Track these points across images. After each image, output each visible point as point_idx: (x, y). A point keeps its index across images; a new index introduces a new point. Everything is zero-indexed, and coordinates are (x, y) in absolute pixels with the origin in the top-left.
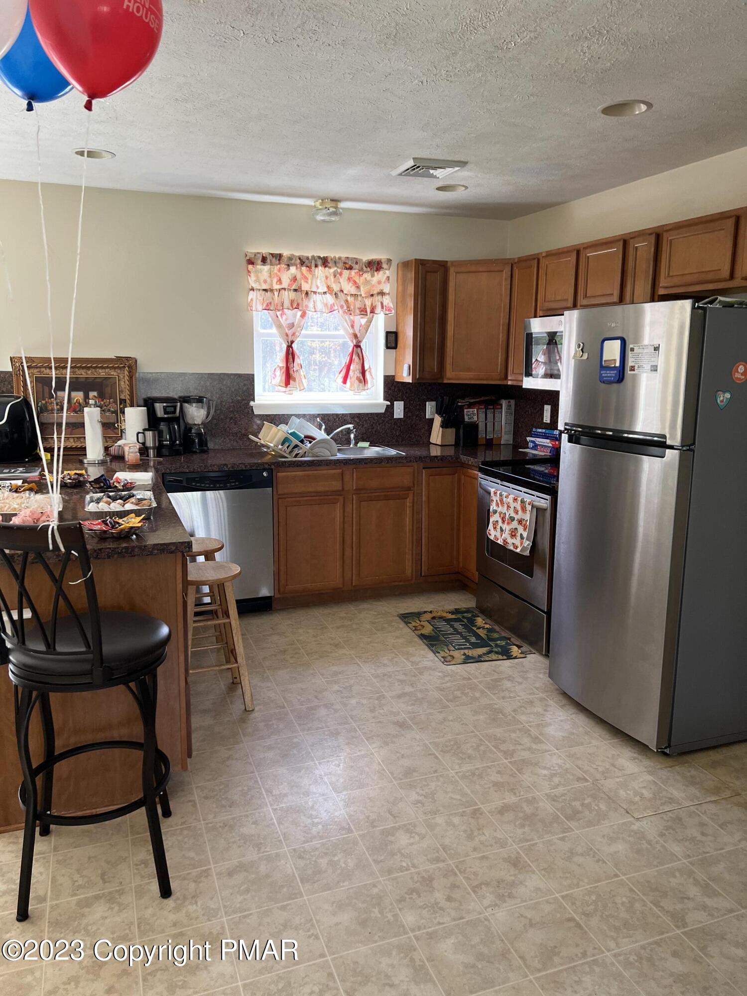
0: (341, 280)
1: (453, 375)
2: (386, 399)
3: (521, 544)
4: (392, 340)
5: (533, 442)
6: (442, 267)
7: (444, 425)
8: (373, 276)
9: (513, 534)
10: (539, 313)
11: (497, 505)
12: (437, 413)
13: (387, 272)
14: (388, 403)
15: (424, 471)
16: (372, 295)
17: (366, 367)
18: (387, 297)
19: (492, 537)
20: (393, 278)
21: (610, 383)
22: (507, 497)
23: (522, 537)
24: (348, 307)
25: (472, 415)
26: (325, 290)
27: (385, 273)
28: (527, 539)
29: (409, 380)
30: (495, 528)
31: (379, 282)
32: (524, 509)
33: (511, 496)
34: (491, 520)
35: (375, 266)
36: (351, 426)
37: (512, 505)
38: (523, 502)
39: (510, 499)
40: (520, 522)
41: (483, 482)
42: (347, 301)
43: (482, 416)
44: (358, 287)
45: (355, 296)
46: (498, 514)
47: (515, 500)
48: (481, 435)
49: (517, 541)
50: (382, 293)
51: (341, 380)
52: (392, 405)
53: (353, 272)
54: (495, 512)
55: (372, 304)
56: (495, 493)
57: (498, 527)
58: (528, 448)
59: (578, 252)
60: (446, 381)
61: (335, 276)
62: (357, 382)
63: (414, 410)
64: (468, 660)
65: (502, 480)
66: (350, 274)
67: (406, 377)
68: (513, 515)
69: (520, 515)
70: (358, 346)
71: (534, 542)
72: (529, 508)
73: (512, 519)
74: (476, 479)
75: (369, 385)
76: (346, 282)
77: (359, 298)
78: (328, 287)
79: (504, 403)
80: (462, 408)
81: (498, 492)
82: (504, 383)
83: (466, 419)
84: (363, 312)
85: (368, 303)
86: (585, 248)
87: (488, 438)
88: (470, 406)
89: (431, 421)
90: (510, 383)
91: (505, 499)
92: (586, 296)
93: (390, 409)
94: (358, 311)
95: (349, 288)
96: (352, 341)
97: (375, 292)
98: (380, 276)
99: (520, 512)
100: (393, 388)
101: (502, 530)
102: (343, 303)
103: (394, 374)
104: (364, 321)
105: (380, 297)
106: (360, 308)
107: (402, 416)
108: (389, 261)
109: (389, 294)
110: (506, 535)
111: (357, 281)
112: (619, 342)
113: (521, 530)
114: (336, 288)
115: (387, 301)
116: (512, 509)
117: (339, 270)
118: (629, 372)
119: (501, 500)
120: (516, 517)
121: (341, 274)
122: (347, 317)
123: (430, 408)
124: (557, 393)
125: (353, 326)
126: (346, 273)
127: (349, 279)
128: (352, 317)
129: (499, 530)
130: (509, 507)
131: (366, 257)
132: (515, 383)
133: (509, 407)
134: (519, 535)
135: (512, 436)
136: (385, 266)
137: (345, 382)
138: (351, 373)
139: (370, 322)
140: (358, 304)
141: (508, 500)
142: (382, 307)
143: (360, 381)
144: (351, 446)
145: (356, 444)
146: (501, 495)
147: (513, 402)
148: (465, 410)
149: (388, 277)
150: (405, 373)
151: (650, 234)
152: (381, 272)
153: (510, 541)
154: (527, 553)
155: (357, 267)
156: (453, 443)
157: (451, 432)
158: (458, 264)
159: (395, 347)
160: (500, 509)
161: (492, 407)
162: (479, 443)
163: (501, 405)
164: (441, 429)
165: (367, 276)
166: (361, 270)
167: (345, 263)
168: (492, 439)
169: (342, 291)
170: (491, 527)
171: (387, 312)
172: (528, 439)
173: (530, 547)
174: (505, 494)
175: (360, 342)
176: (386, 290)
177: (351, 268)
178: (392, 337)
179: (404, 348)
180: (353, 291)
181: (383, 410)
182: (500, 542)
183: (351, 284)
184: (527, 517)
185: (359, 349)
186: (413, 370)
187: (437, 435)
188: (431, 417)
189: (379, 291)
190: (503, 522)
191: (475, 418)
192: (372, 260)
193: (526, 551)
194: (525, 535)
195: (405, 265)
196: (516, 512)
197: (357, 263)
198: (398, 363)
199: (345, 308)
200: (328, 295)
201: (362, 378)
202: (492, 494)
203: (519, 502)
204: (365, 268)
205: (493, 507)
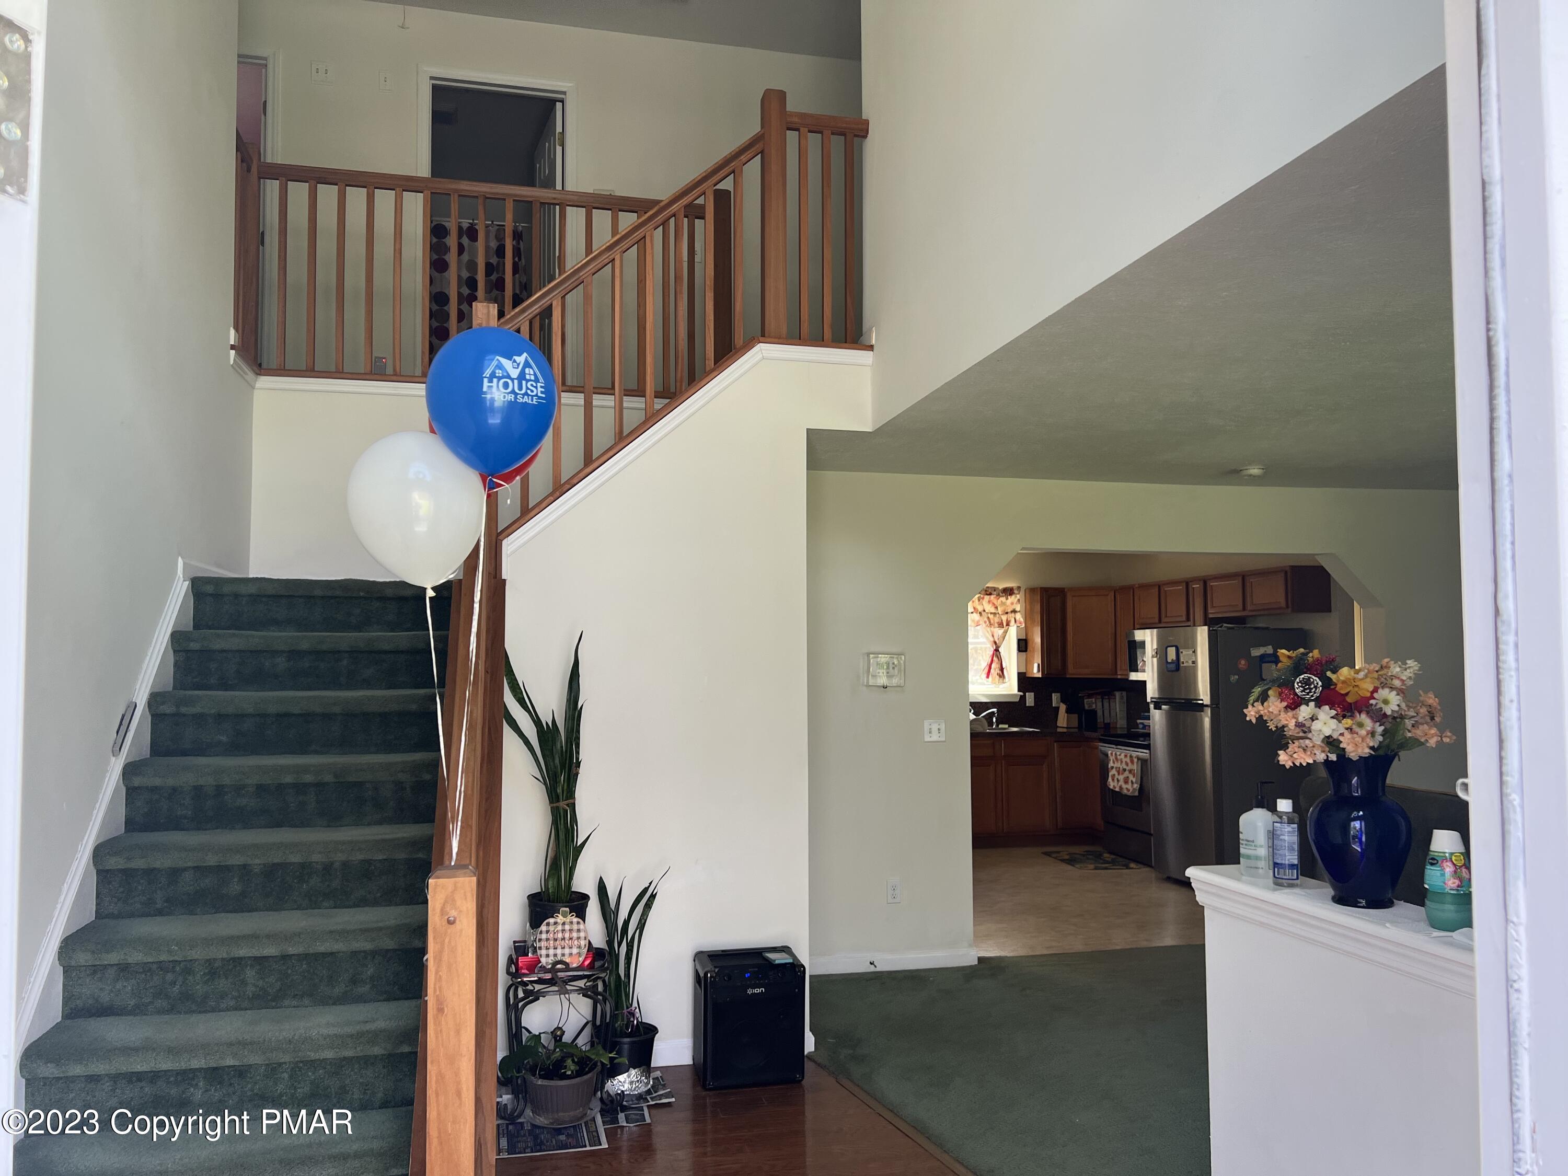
0: (984, 603)
1: (1073, 671)
2: (1019, 691)
3: (1132, 787)
4: (1023, 645)
5: (1142, 724)
6: (1060, 593)
7: (1068, 711)
8: (1007, 599)
9: (1126, 781)
10: (1137, 626)
11: (1114, 763)
12: (1062, 701)
13: (1018, 596)
14: (1021, 694)
15: (1055, 744)
16: (1007, 613)
17: (1004, 666)
18: (1019, 613)
19: (1111, 787)
20: (1022, 600)
21: (1173, 671)
22: (1120, 755)
23: (1132, 782)
24: (990, 622)
25: (1091, 703)
26: (973, 610)
27: (1016, 597)
28: (1136, 783)
29: (1040, 675)
30: (1113, 780)
31: (1012, 604)
32: (1132, 762)
33: (1123, 755)
34: (1110, 774)
35: (1008, 592)
36: (995, 710)
37: (1124, 760)
38: (1131, 757)
39: (1123, 756)
40: (1130, 771)
41: (1103, 749)
42: (988, 618)
43: (1099, 704)
44: (996, 608)
45: (995, 614)
46: (1114, 769)
47: (1126, 756)
48: (1100, 720)
49: (1129, 786)
50: (1014, 611)
51: (985, 676)
52: (1025, 695)
53: (992, 597)
54: (1112, 768)
55: (1007, 620)
56: (1112, 754)
57: (1116, 779)
58: (1138, 728)
59: (1159, 587)
60: (1068, 676)
61: (979, 600)
62: (998, 677)
63: (1043, 699)
64: (1096, 868)
65: (1116, 745)
66: (990, 598)
67: (1035, 671)
68: (1125, 767)
69: (1130, 767)
70: (997, 650)
71: (1141, 785)
72: (1135, 760)
73: (1124, 770)
74: (1097, 748)
75: (1007, 679)
76: (987, 604)
77: (997, 615)
78: (974, 608)
79: (1118, 694)
80: (1083, 698)
81: (1114, 753)
82: (1115, 677)
83: (1086, 707)
84: (1001, 625)
85: (1004, 618)
86: (1164, 584)
87: (1105, 722)
88: (1090, 696)
89: (1057, 709)
90: (1119, 677)
91: (1118, 757)
92: (1166, 616)
93: (1023, 698)
94: (996, 625)
95: (989, 608)
96: (993, 647)
97: (1009, 611)
98: (1012, 599)
99: (1130, 764)
100: (1024, 681)
101: (1118, 781)
102: (986, 619)
103: (1025, 671)
104: (1001, 631)
105: (1013, 614)
106: (998, 623)
107: (1033, 705)
108: (1019, 588)
109: (1019, 612)
110: (1121, 783)
111: (996, 603)
112: (1174, 648)
113: (1131, 778)
114: (980, 609)
115: (1019, 616)
116: (1124, 763)
117: (982, 596)
118: (1182, 665)
119: (1116, 758)
120: (1127, 768)
121: (983, 598)
122: (989, 629)
123: (1055, 697)
124: (1145, 682)
125: (993, 636)
126: (987, 597)
127: (989, 602)
128: (992, 629)
129: (1116, 781)
130: (1122, 762)
131: (1001, 586)
132: (1123, 677)
133: (1122, 698)
134: (1130, 781)
135: (1125, 721)
136: (1016, 592)
137: (988, 677)
138: (992, 670)
139: (1006, 632)
140: (997, 620)
141: (1121, 757)
142: (1015, 622)
143: (1000, 676)
144: (994, 727)
145: (997, 726)
146: (1116, 754)
147: (1124, 693)
148: (1085, 701)
149: (1019, 600)
150: (1035, 670)
151: (1200, 580)
152: (1013, 597)
153: (1124, 786)
154: (1137, 794)
155: (995, 593)
156: (1077, 726)
157: (1075, 717)
158: (1071, 589)
159: (1026, 651)
160: (1115, 765)
161: (1107, 697)
162: (1099, 726)
163: (1115, 696)
164: (1066, 714)
165: (1003, 599)
166: (998, 595)
167: (986, 591)
168: (1109, 724)
169: (984, 611)
170: (1110, 779)
171: (1019, 625)
172: (1139, 721)
173: (1138, 788)
174: (1118, 753)
175: (999, 647)
176: (1018, 609)
177: (990, 594)
178: (1023, 644)
179: (1034, 651)
180: (993, 610)
181: (1017, 700)
182: (1117, 789)
183: (990, 605)
184: (1135, 767)
185: (998, 653)
186: (1043, 667)
187: (1063, 720)
188: (1057, 705)
189: (1012, 610)
190: (1119, 774)
191: (1094, 706)
192: (1006, 588)
193: (1135, 792)
194: (1134, 780)
195: (1032, 591)
196: (1127, 764)
197: (995, 590)
198: (1028, 663)
199: (988, 623)
200: (974, 614)
201: (1001, 674)
202: (1109, 755)
203: (1128, 757)
204: (1001, 594)
205: (1111, 764)
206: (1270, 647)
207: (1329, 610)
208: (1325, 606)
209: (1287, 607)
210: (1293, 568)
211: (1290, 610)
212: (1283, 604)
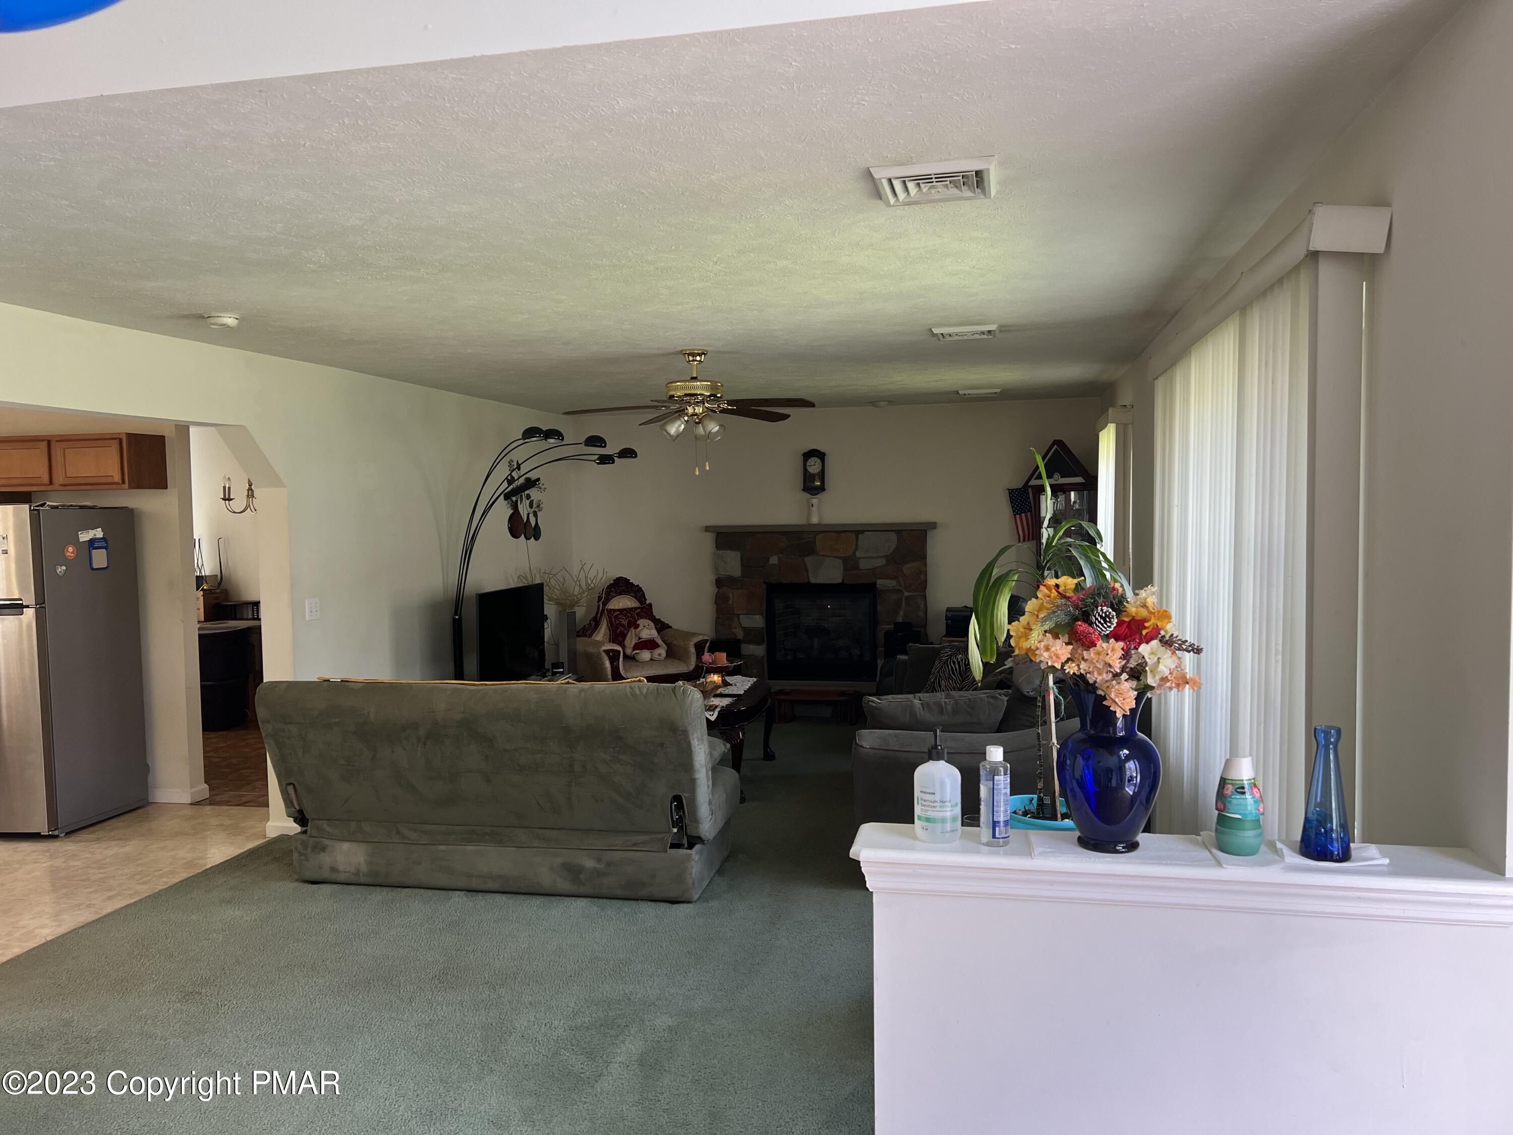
206: (99, 529)
207: (165, 486)
208: (159, 482)
209: (123, 482)
210: (129, 435)
211: (126, 485)
212: (117, 478)
